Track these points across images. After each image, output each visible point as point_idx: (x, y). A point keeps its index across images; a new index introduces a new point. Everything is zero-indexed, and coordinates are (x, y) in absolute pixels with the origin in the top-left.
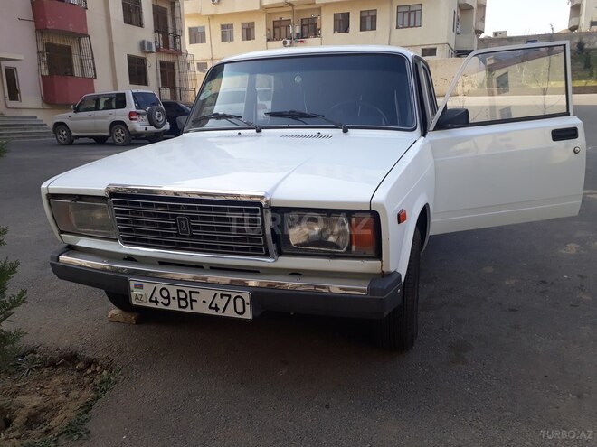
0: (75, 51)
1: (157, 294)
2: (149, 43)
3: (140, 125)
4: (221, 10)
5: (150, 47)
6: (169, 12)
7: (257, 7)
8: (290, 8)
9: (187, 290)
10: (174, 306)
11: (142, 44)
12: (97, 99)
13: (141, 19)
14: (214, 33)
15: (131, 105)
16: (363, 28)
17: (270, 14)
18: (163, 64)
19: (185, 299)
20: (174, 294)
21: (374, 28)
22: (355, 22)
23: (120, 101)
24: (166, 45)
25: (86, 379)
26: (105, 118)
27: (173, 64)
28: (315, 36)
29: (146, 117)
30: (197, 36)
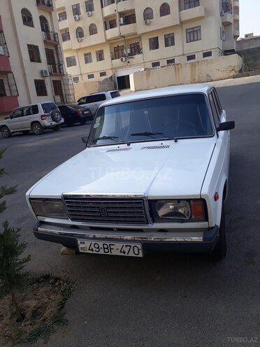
0: (5, 82)
1: (92, 246)
2: (46, 71)
3: (47, 122)
4: (83, 45)
5: (46, 73)
6: (55, 51)
7: (104, 41)
8: (123, 39)
9: (108, 244)
10: (102, 252)
11: (42, 72)
12: (22, 110)
13: (39, 58)
14: (80, 59)
15: (41, 112)
16: (167, 45)
17: (112, 43)
18: (54, 82)
19: (107, 248)
20: (101, 246)
21: (173, 44)
22: (161, 42)
23: (35, 109)
24: (55, 71)
25: (56, 288)
26: (28, 120)
27: (60, 81)
28: (139, 53)
29: (50, 117)
30: (71, 62)
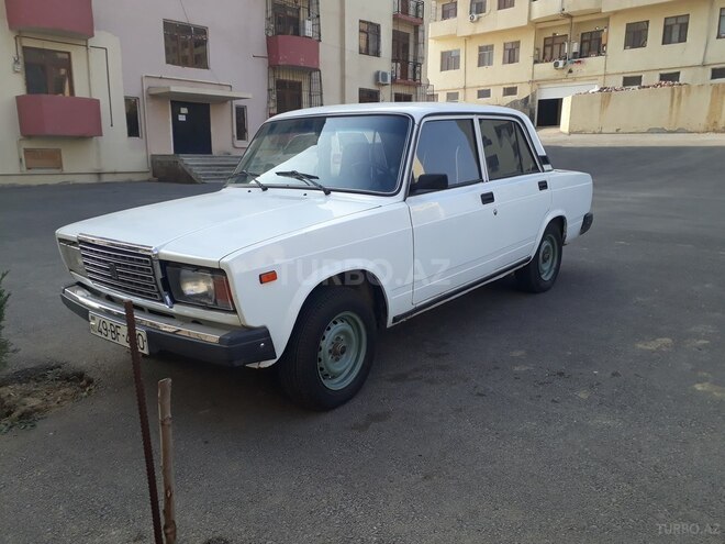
0: (305, 87)
2: (384, 75)
4: (481, 29)
5: (385, 78)
6: (412, 39)
7: (524, 22)
8: (568, 21)
11: (377, 75)
13: (378, 47)
14: (470, 56)
16: (666, 40)
17: (541, 29)
18: (399, 97)
21: (682, 39)
22: (655, 33)
24: (404, 75)
27: (410, 97)
28: (599, 54)
30: (449, 61)
